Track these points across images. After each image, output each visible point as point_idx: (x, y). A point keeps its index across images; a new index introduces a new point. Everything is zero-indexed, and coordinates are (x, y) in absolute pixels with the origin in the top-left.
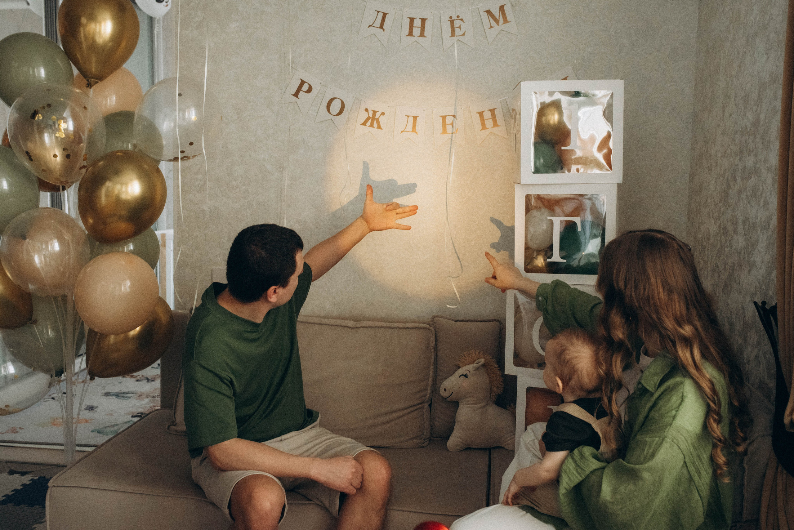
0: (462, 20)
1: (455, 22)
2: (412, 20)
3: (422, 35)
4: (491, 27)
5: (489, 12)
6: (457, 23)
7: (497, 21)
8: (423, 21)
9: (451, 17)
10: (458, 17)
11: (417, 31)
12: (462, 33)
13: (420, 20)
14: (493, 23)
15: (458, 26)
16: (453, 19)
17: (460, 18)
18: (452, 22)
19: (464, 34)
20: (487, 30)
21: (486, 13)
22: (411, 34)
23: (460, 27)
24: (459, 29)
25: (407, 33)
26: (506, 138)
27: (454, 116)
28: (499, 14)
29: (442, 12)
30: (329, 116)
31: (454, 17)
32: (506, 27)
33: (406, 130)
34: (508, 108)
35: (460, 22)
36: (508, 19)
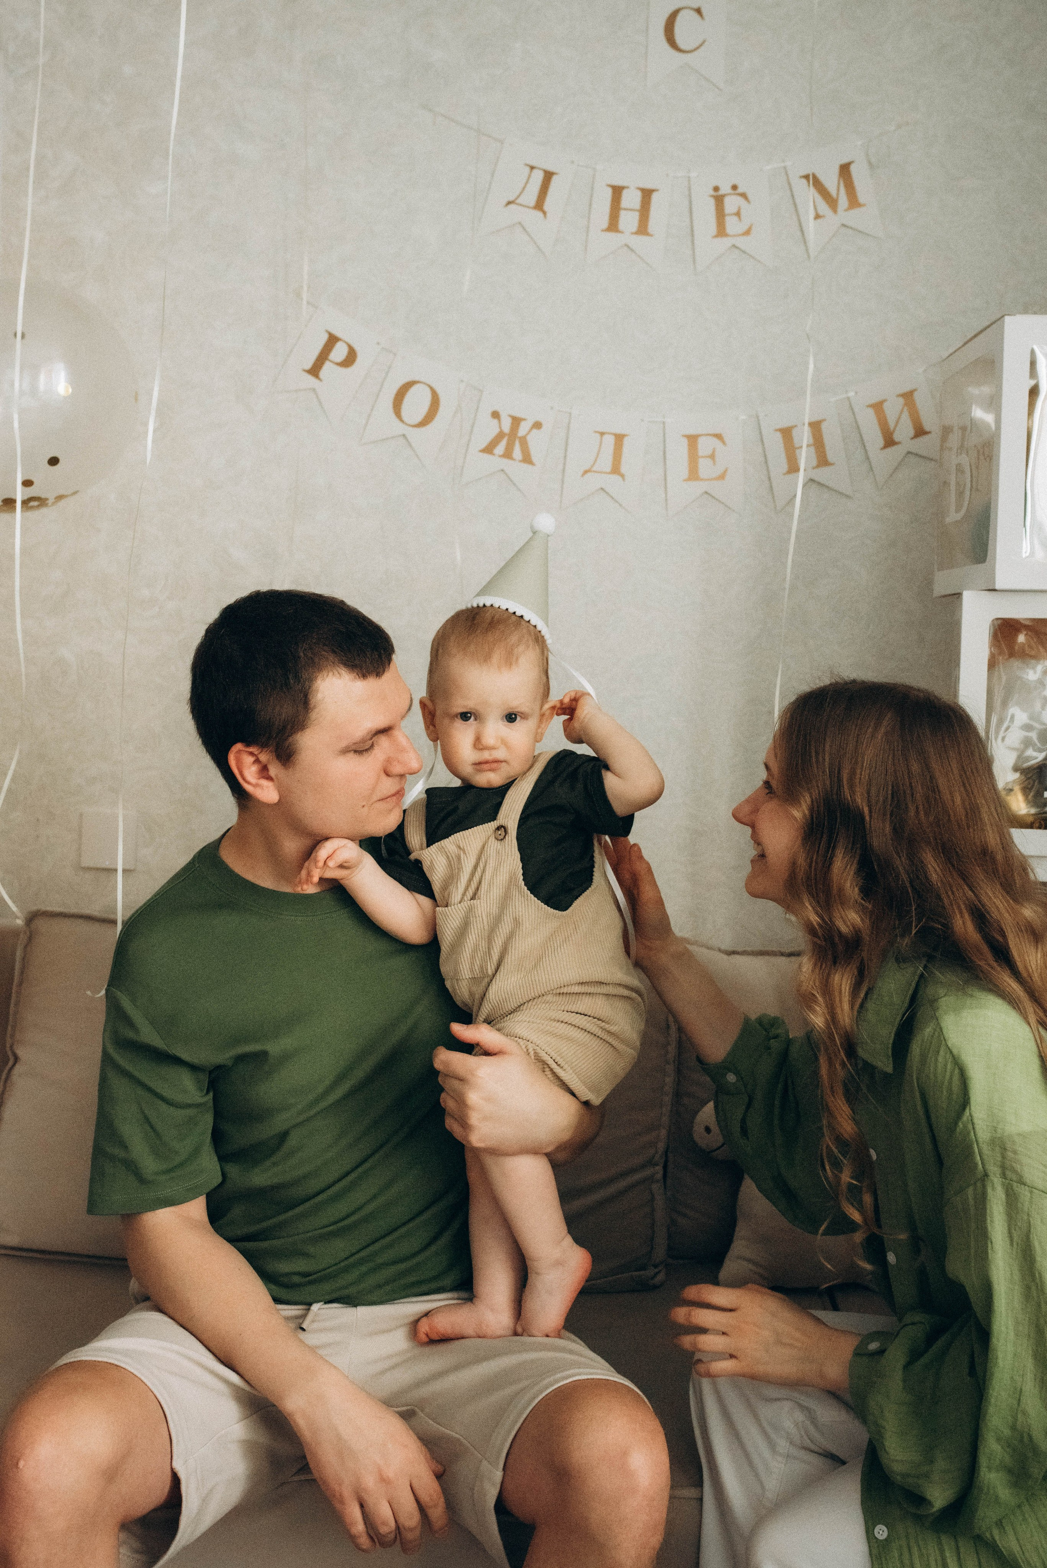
0: (744, 195)
1: (727, 200)
2: (617, 191)
3: (643, 229)
4: (818, 217)
5: (812, 180)
6: (731, 204)
7: (832, 202)
8: (647, 194)
9: (716, 189)
10: (735, 187)
11: (629, 220)
12: (742, 227)
13: (639, 193)
14: (823, 207)
15: (734, 209)
16: (721, 192)
17: (740, 190)
18: (719, 200)
19: (747, 232)
20: (807, 225)
21: (805, 181)
22: (613, 225)
23: (738, 214)
24: (735, 218)
25: (605, 223)
26: (848, 497)
27: (719, 436)
28: (839, 184)
29: (693, 175)
30: (399, 428)
31: (725, 189)
32: (853, 217)
33: (594, 469)
34: (856, 422)
35: (741, 201)
36: (862, 197)
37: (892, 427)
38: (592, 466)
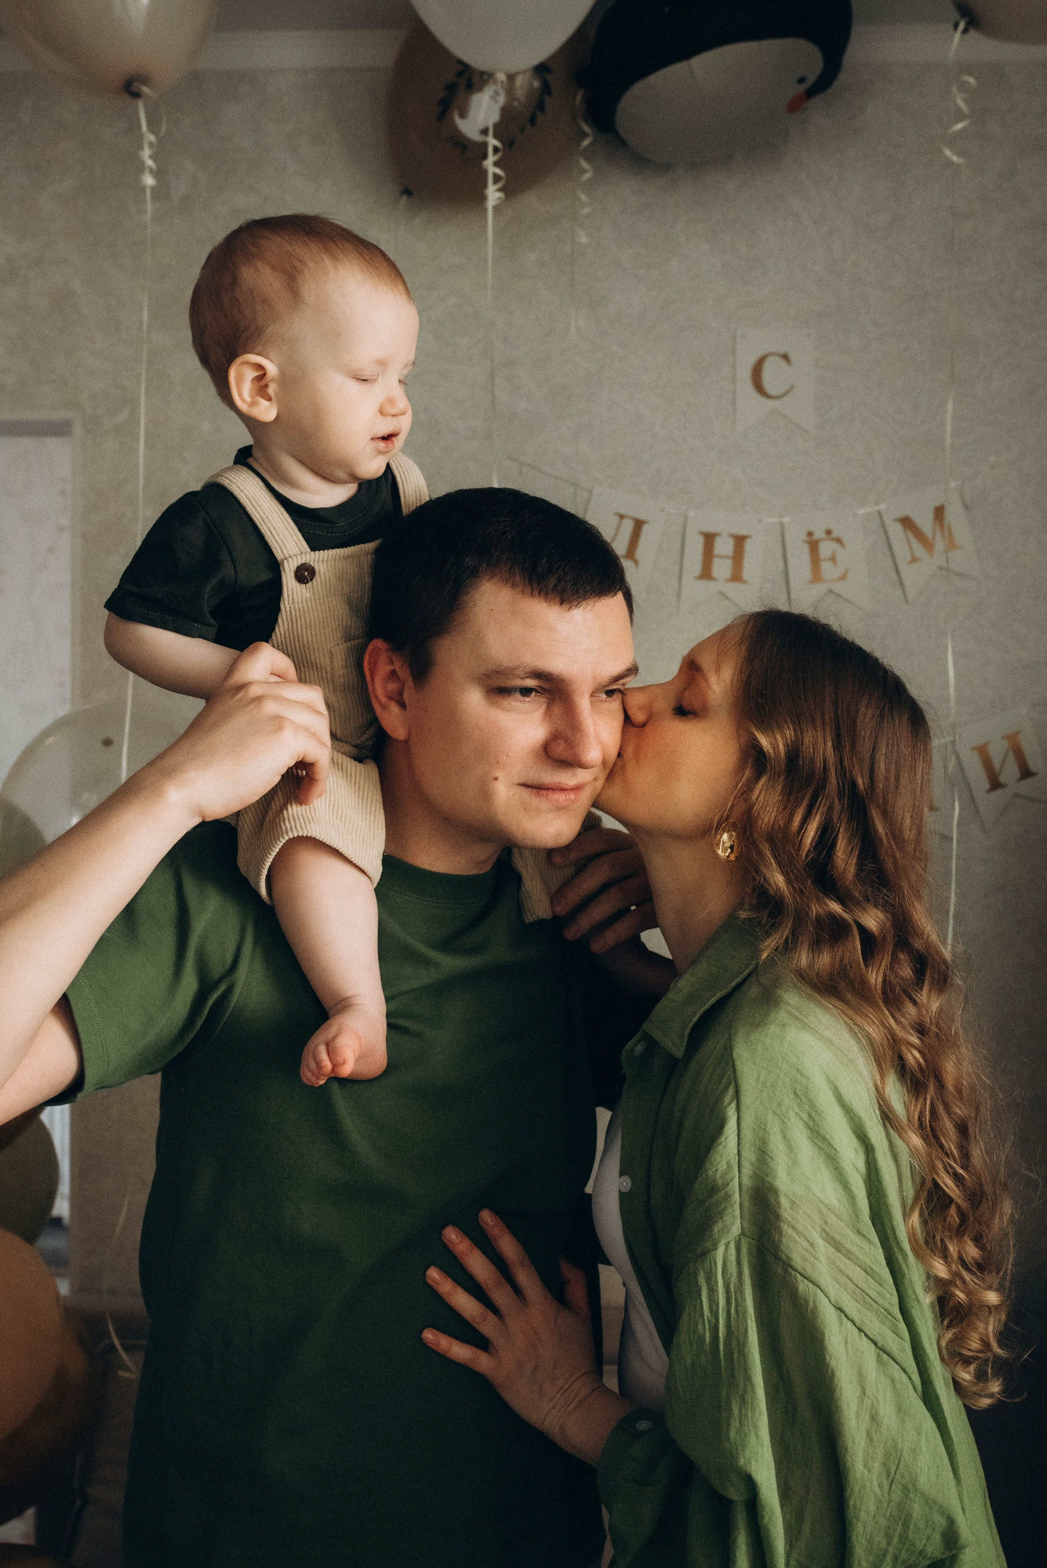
0: (839, 540)
1: (821, 545)
2: (709, 539)
3: (736, 576)
4: (914, 560)
5: (905, 522)
6: (826, 548)
7: (928, 545)
8: (740, 541)
10: (829, 532)
11: (722, 568)
12: (838, 572)
13: (732, 540)
14: (919, 550)
15: (829, 554)
16: (816, 537)
17: (834, 535)
18: (813, 546)
19: (843, 577)
20: (903, 568)
21: (899, 527)
22: (706, 573)
23: (833, 559)
24: (830, 564)
25: (698, 572)
29: (786, 520)
31: (819, 534)
32: (950, 559)
34: (961, 766)
35: (835, 545)
36: (957, 540)
37: (997, 770)
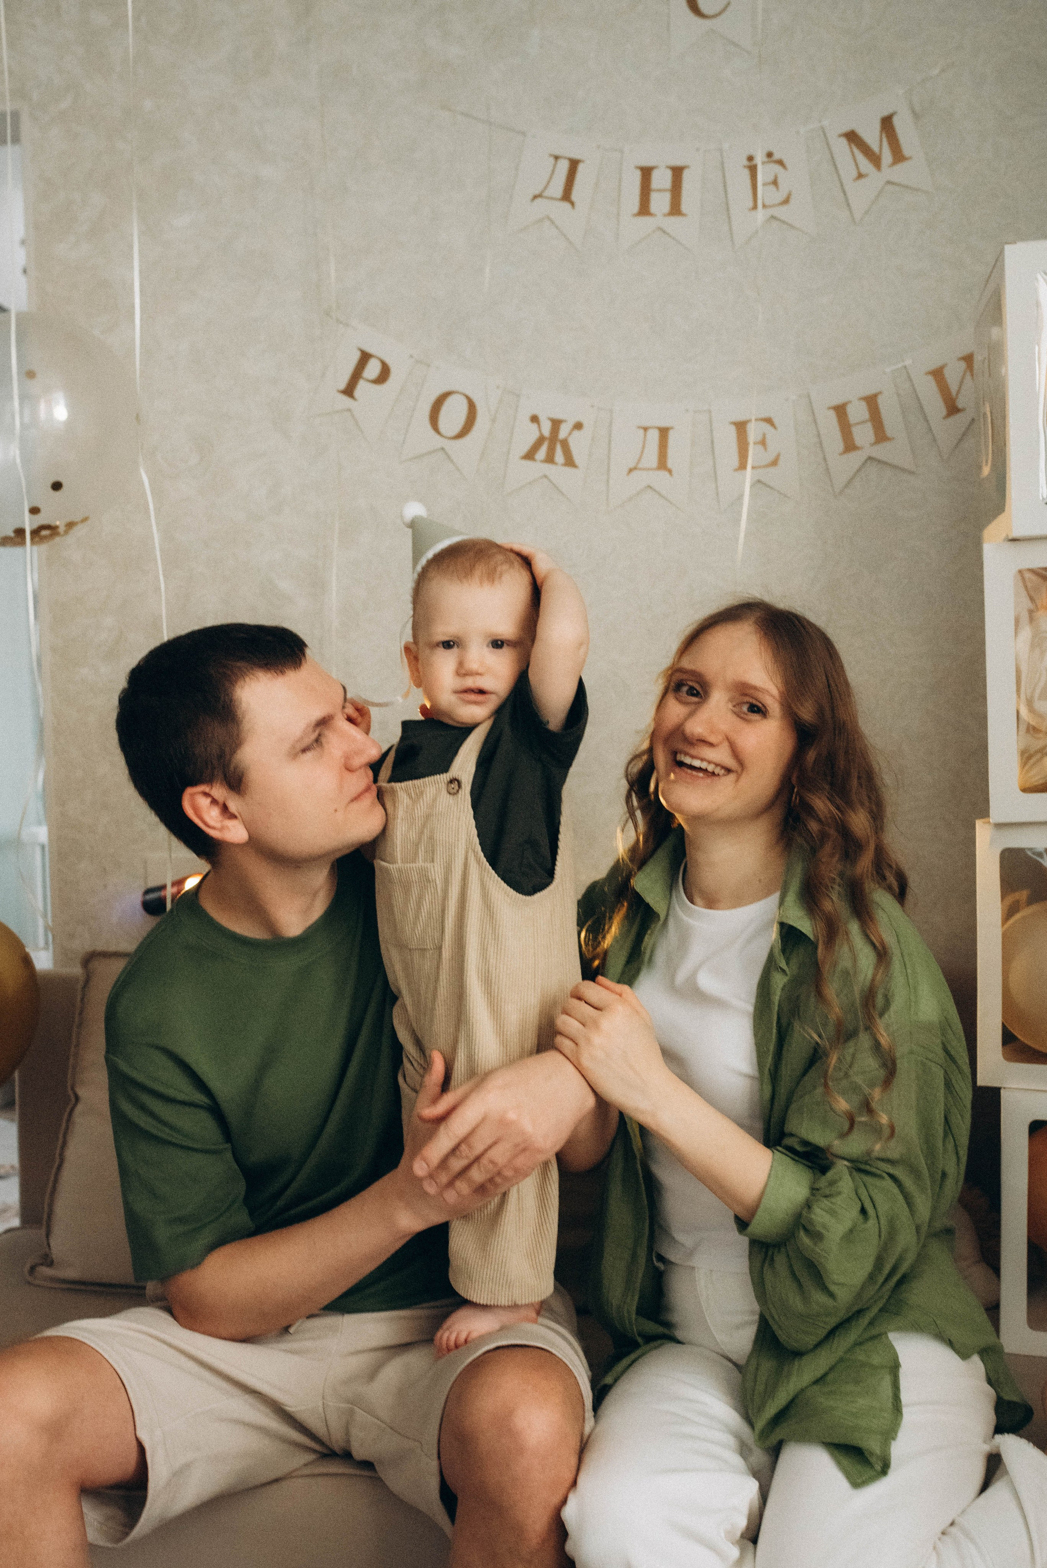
0: (780, 162)
1: (762, 169)
2: (646, 173)
3: (676, 209)
4: (860, 176)
5: (852, 137)
6: (767, 172)
7: (875, 160)
8: (677, 172)
9: (750, 158)
10: (770, 155)
11: (660, 202)
12: (780, 196)
13: (670, 172)
14: (866, 166)
15: (770, 178)
16: (754, 162)
17: (774, 157)
18: (753, 170)
19: (786, 201)
20: (849, 186)
21: (844, 141)
22: (644, 209)
23: (772, 182)
24: (773, 188)
25: (636, 208)
26: (912, 473)
27: (769, 421)
28: (881, 141)
29: (725, 146)
30: (438, 441)
31: (759, 157)
32: (900, 173)
33: (640, 466)
34: (915, 390)
35: (777, 168)
36: (906, 150)
37: (954, 393)
38: (638, 463)
